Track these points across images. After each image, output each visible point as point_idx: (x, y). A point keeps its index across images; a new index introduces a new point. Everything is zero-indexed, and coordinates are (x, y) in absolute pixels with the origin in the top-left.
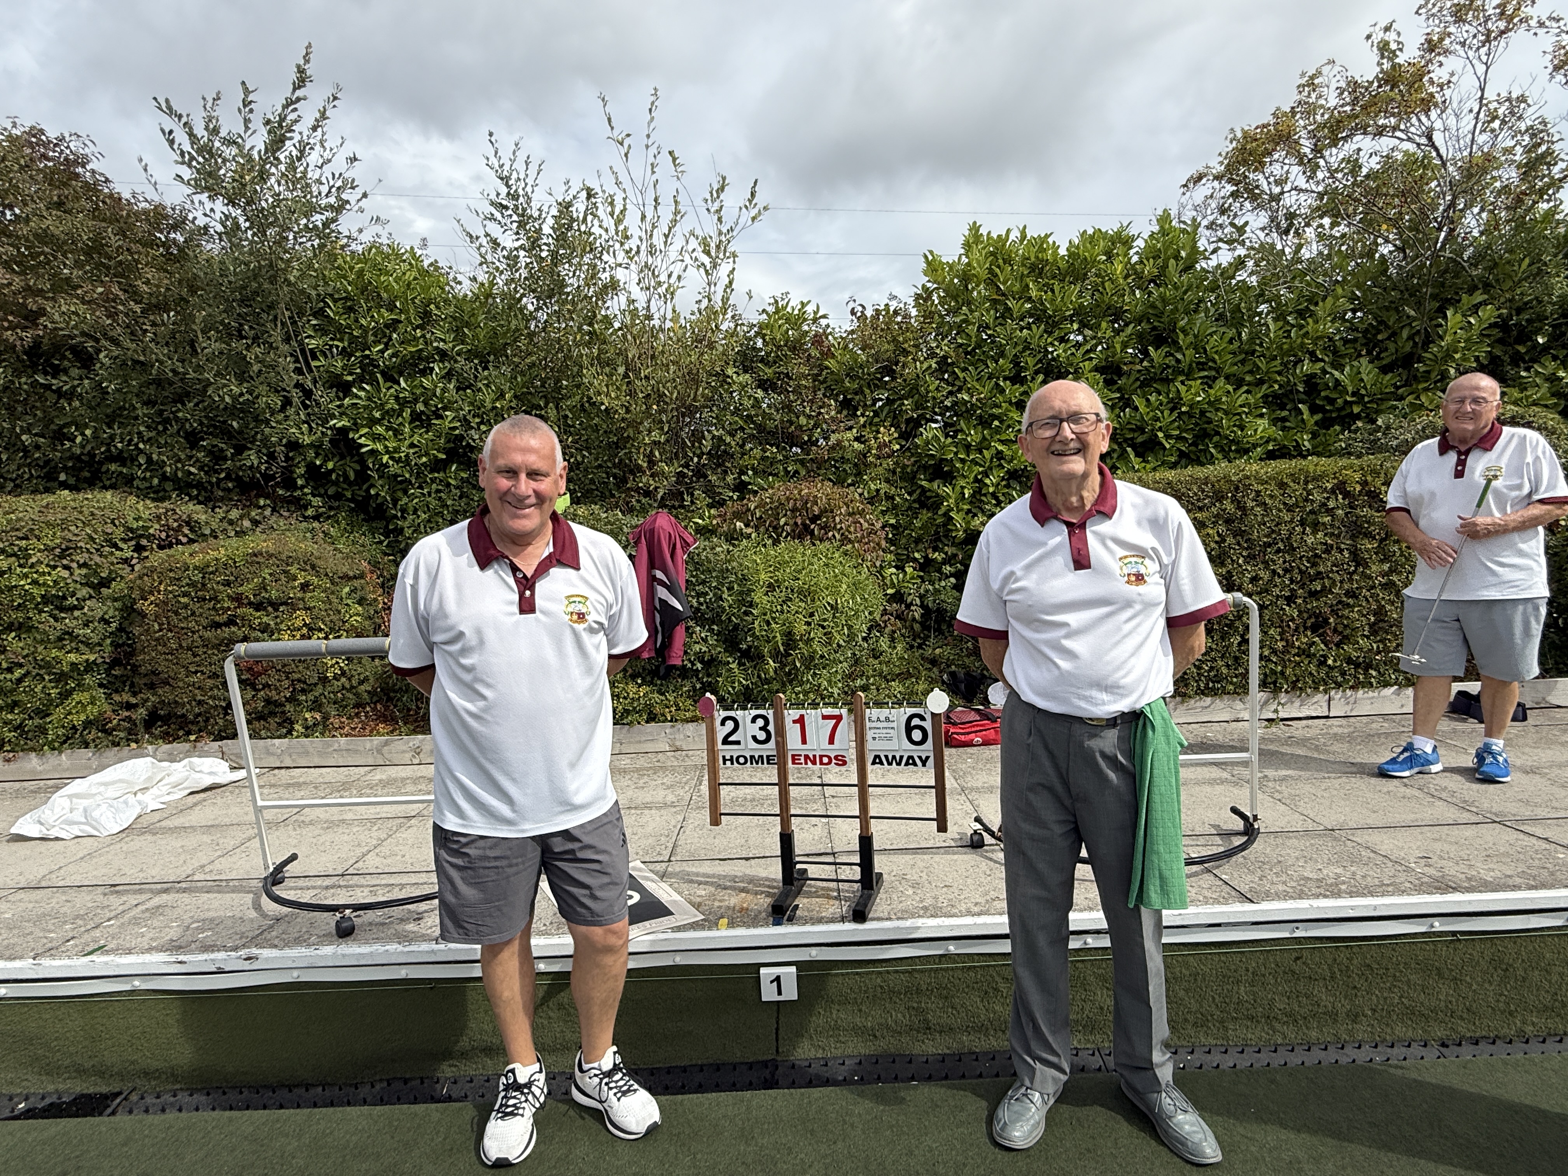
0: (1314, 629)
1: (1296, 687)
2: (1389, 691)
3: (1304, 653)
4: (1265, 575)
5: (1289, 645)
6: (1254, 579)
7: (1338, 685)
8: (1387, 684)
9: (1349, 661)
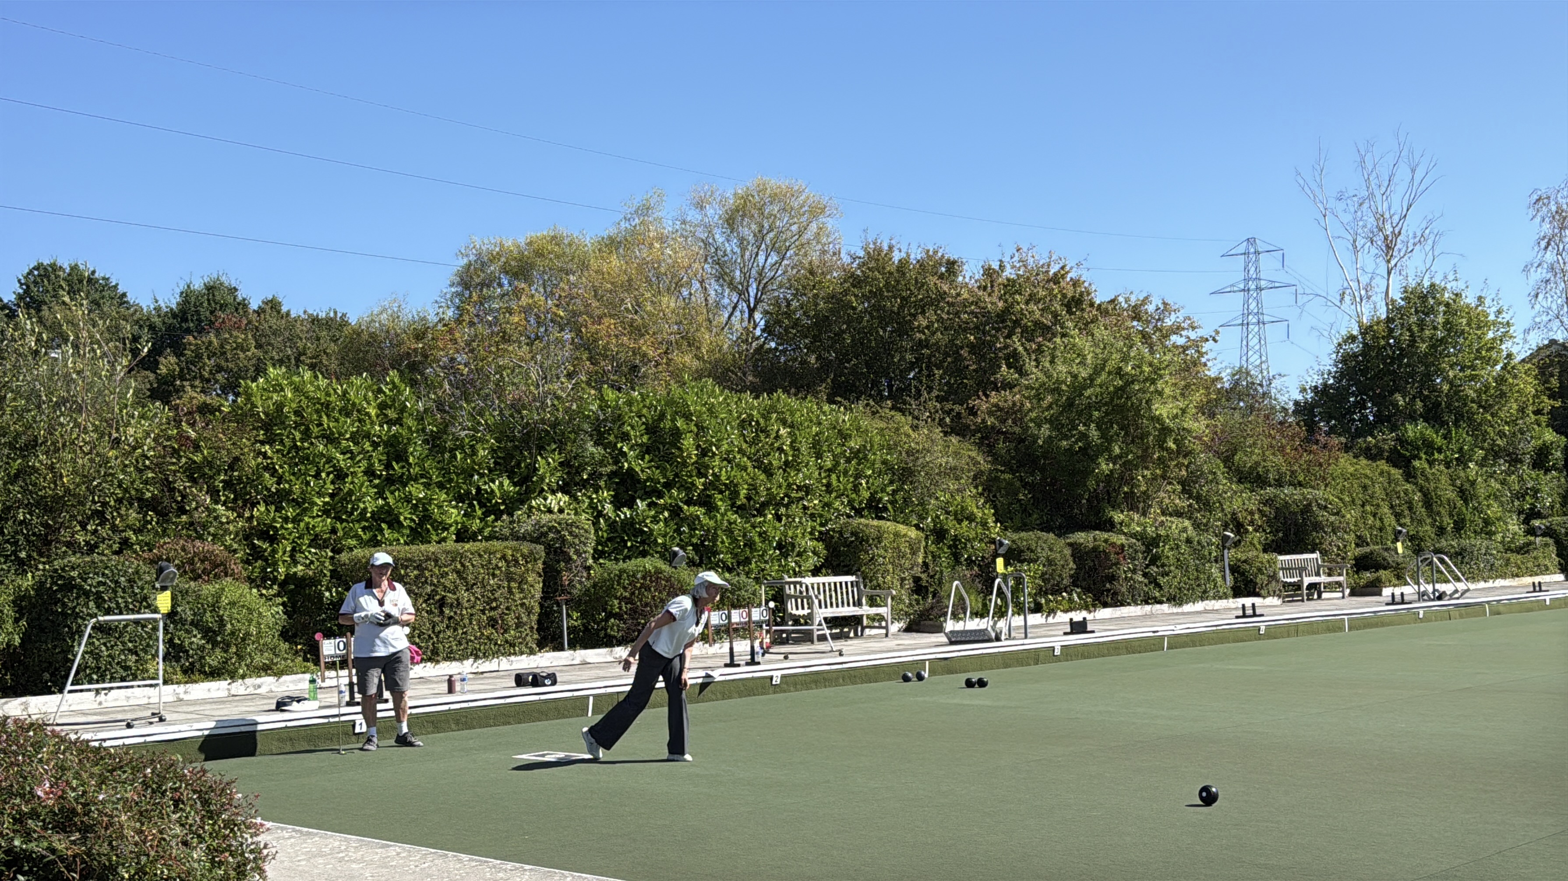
0: (493, 626)
1: (485, 656)
2: (524, 656)
3: (488, 638)
4: (472, 599)
5: (482, 634)
6: (469, 601)
7: (503, 655)
8: (522, 653)
9: (507, 641)
